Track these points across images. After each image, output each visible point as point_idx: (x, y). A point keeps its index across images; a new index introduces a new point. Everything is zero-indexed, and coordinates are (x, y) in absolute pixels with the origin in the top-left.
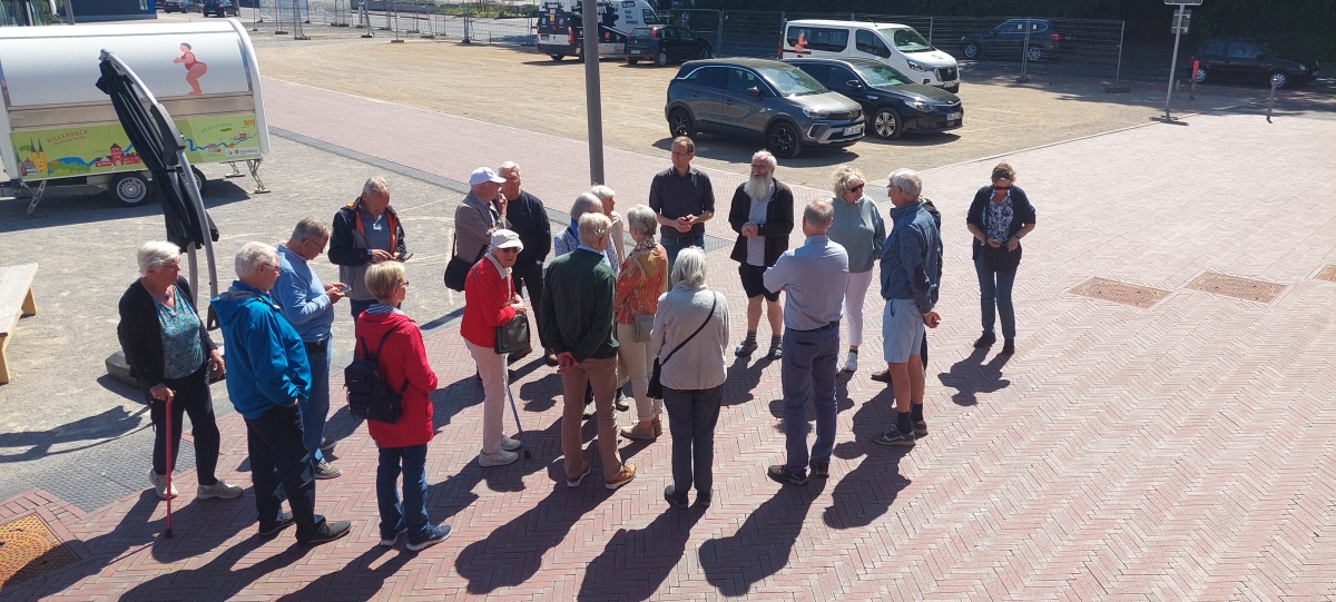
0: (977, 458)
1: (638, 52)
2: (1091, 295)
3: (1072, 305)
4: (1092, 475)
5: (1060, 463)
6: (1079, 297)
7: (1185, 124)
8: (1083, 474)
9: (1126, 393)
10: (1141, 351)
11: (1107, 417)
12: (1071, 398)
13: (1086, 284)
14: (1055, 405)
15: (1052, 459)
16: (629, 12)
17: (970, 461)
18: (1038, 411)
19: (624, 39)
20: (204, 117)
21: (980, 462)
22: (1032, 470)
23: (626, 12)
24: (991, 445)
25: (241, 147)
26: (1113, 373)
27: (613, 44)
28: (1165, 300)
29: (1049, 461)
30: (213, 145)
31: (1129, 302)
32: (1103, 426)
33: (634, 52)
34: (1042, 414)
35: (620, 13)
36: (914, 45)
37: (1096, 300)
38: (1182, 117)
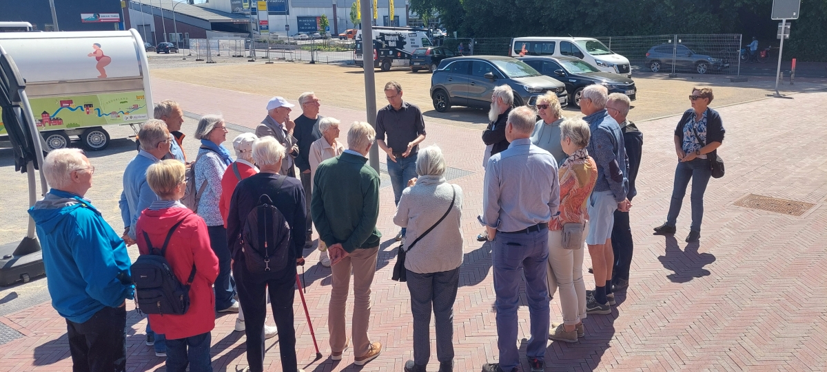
0: (678, 342)
1: (419, 64)
2: (751, 207)
3: (737, 214)
4: (787, 358)
5: (755, 347)
6: (741, 208)
7: (791, 98)
8: (779, 358)
9: (799, 283)
10: (803, 249)
11: (789, 304)
12: (753, 289)
13: (745, 198)
14: (739, 293)
15: (747, 343)
16: (413, 40)
17: (672, 345)
18: (726, 299)
19: (409, 57)
20: (108, 93)
21: (681, 346)
22: (731, 354)
23: (411, 40)
24: (689, 329)
25: (134, 114)
26: (784, 267)
27: (403, 60)
28: (812, 210)
29: (744, 345)
30: (114, 113)
31: (783, 211)
32: (786, 312)
33: (415, 64)
34: (730, 302)
35: (407, 40)
36: (599, 51)
37: (757, 210)
38: (788, 94)
